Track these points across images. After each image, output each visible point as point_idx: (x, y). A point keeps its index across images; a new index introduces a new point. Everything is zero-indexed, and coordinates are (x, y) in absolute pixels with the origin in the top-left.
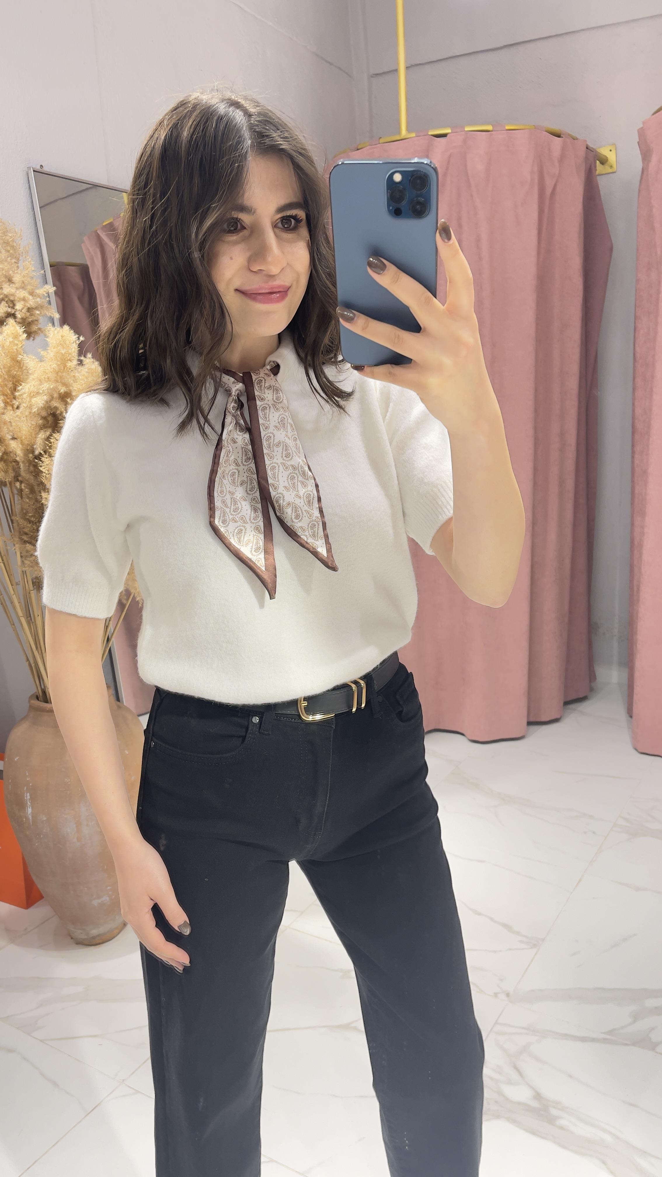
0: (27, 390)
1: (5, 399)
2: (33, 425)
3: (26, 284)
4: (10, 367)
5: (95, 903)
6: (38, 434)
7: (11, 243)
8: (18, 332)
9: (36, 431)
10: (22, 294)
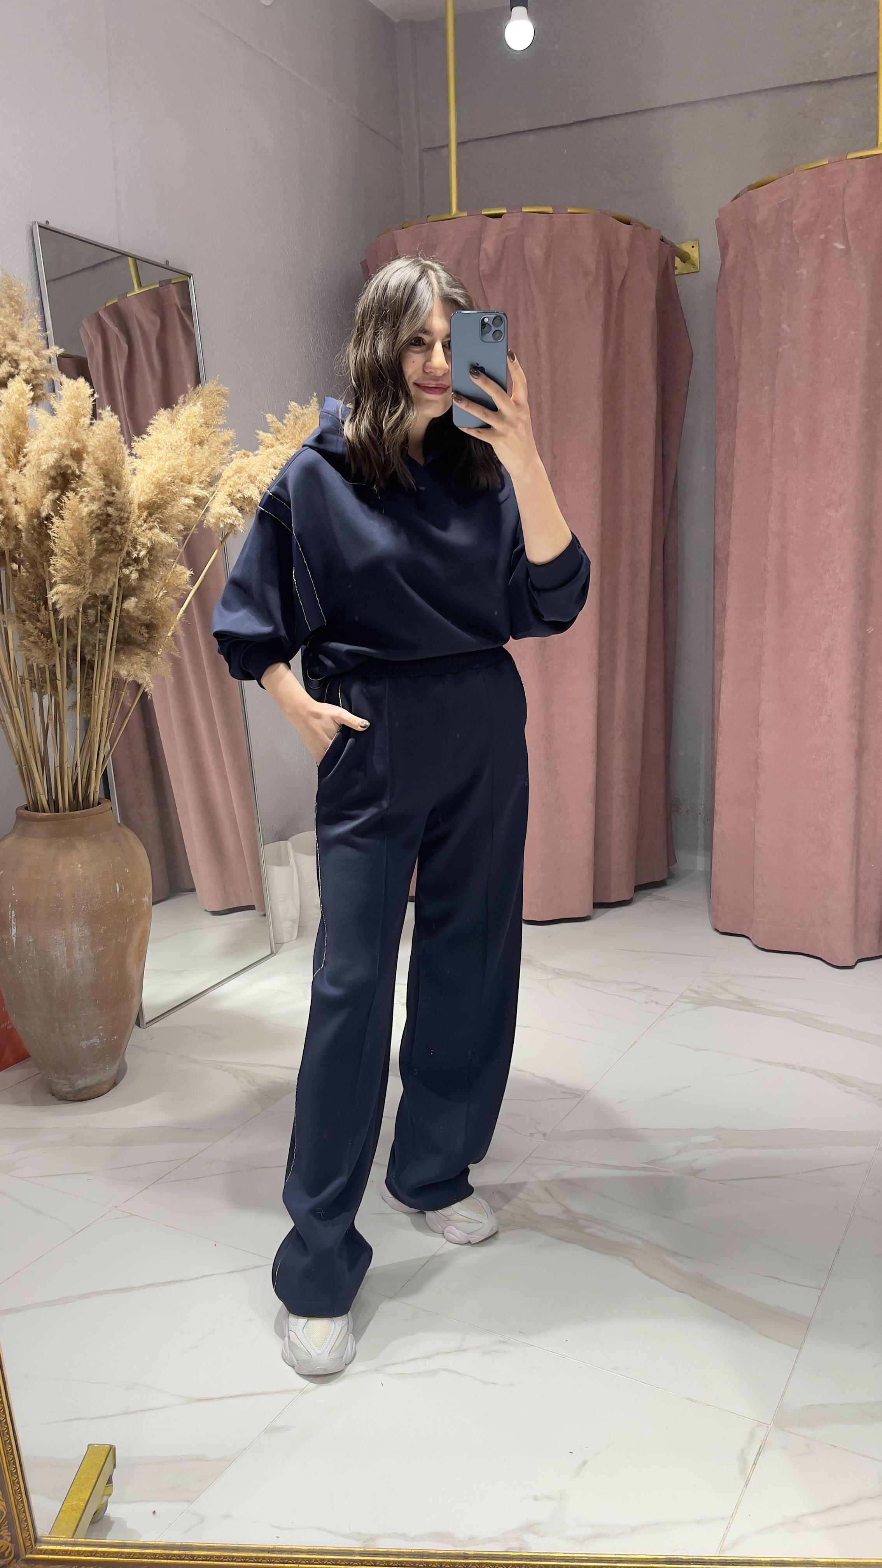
0: (36, 446)
1: (7, 461)
2: (41, 486)
3: (31, 343)
4: (14, 427)
5: (84, 1044)
6: (44, 497)
7: (15, 298)
8: (25, 389)
9: (42, 493)
10: (27, 353)
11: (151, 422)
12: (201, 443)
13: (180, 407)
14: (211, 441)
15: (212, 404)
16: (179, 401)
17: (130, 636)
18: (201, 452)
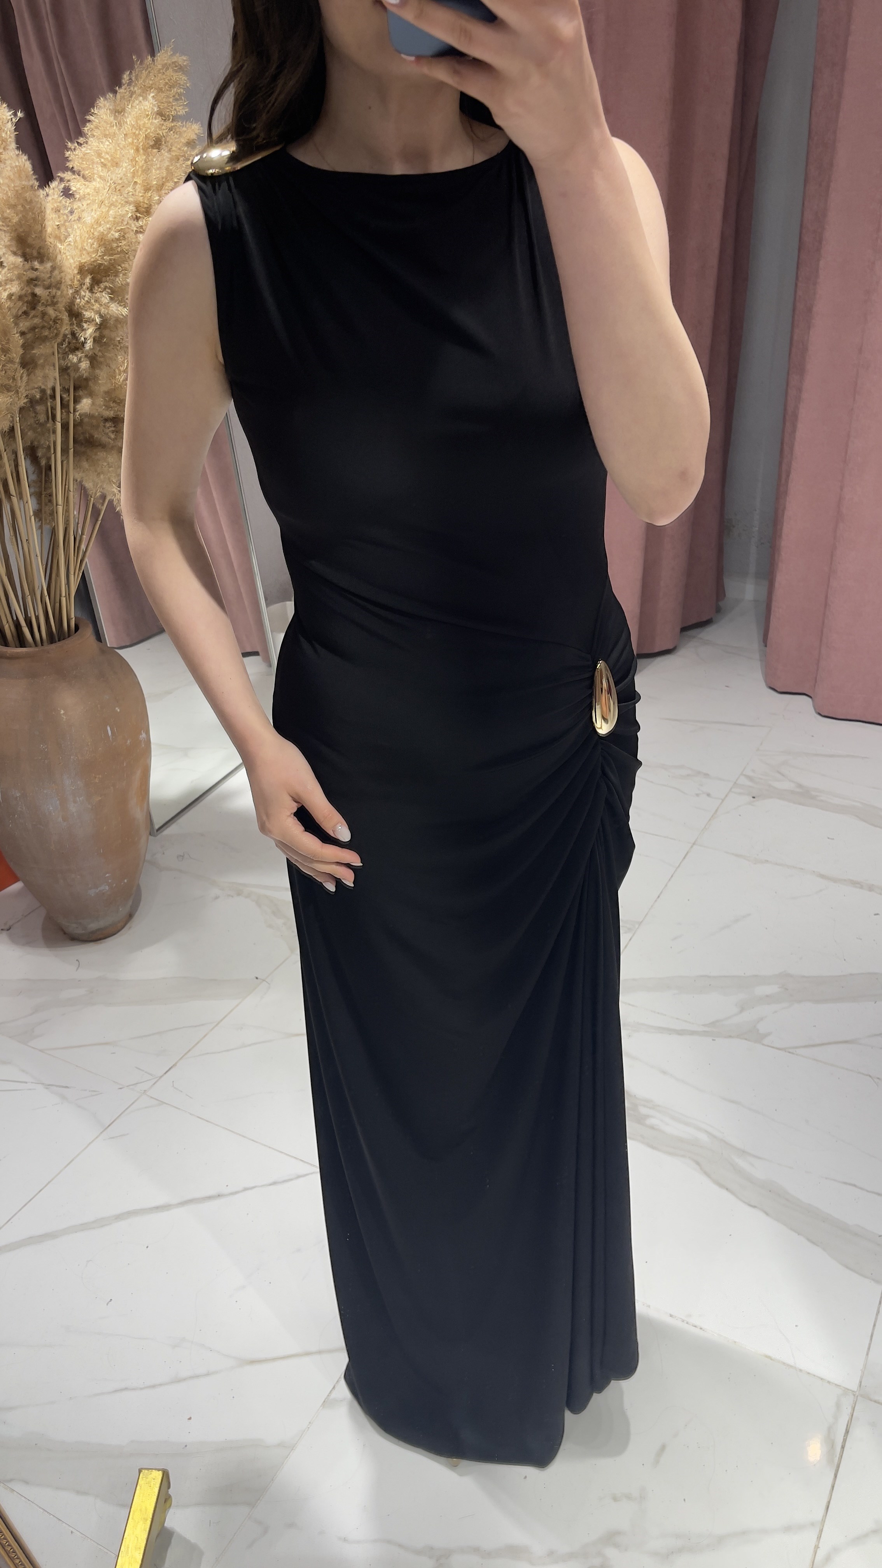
5: (92, 892)
11: (88, 117)
12: (158, 143)
13: (125, 89)
14: (171, 141)
15: (166, 83)
16: (123, 81)
17: (92, 436)
18: (160, 160)
